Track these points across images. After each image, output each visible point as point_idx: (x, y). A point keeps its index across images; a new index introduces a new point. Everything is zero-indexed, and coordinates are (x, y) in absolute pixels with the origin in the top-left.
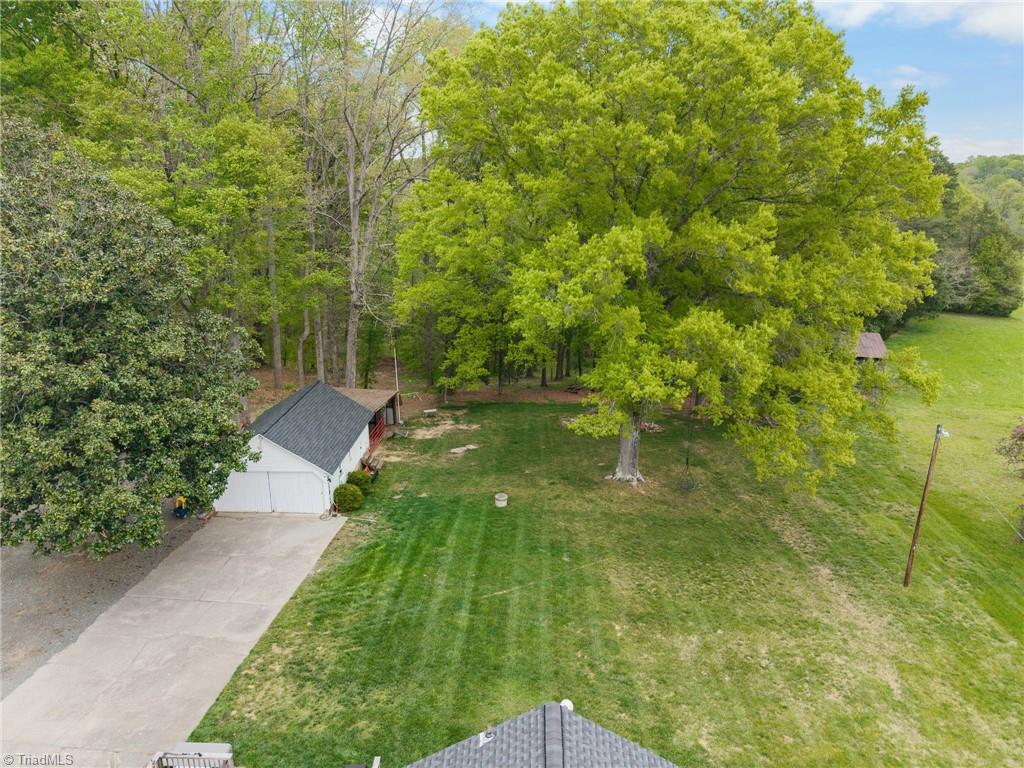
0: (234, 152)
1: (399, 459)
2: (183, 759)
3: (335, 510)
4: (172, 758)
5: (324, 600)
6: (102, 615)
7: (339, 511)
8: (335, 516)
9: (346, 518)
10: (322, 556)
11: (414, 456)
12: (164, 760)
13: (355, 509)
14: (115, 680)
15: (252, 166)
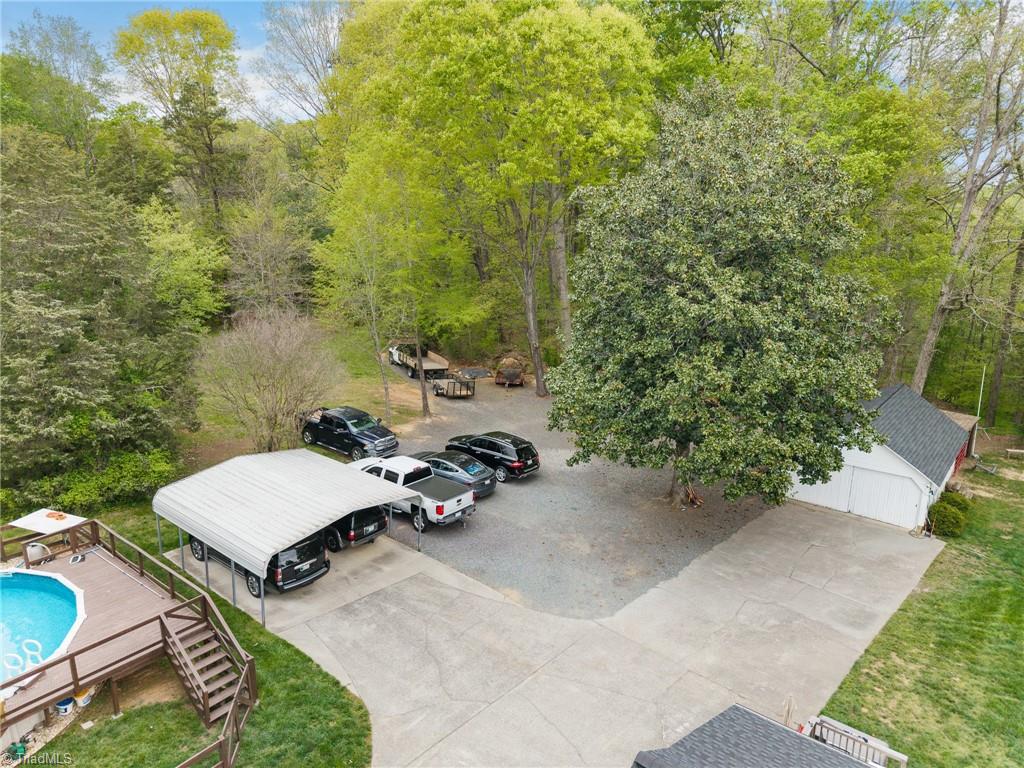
0: (878, 118)
1: (992, 496)
2: (842, 735)
3: (929, 530)
4: (828, 729)
5: (942, 623)
6: (695, 560)
7: (934, 533)
8: (929, 536)
9: (945, 543)
10: (925, 576)
11: (1011, 496)
12: (818, 728)
13: (954, 535)
14: (722, 625)
15: (897, 131)
